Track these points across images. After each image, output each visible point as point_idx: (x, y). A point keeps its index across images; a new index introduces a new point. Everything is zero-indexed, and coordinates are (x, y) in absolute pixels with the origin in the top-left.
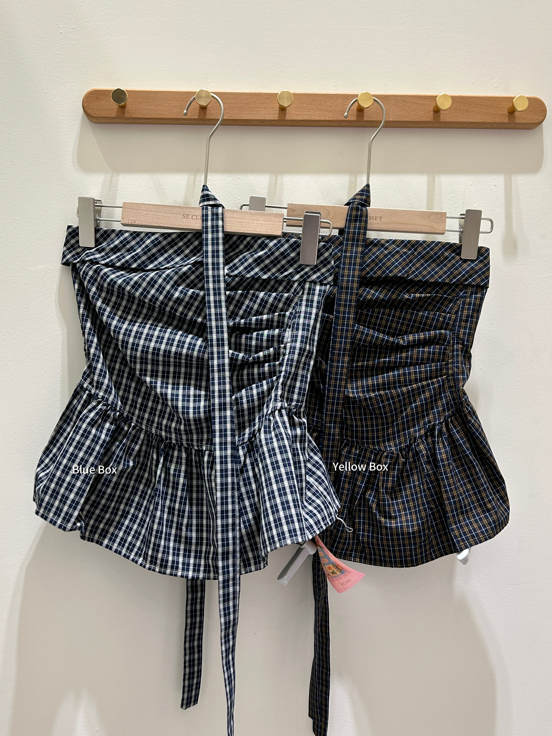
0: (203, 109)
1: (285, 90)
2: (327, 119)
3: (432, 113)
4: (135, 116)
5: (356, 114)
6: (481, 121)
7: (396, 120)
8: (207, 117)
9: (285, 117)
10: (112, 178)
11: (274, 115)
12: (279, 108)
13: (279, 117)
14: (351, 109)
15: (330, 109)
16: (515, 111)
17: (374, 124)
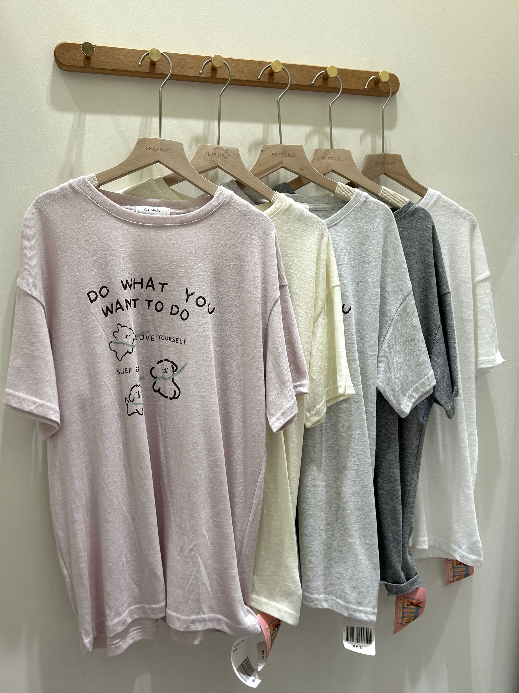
0: (153, 64)
1: (217, 54)
2: (247, 79)
3: (322, 80)
4: (99, 67)
5: (268, 77)
6: (356, 88)
7: (297, 83)
8: (156, 72)
9: (216, 76)
10: (80, 117)
11: (207, 73)
12: (212, 69)
13: (211, 75)
14: (264, 73)
15: (249, 72)
16: (380, 82)
17: (282, 86)
